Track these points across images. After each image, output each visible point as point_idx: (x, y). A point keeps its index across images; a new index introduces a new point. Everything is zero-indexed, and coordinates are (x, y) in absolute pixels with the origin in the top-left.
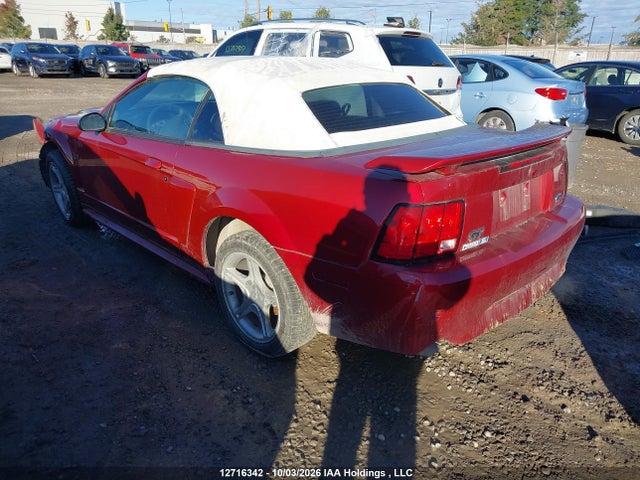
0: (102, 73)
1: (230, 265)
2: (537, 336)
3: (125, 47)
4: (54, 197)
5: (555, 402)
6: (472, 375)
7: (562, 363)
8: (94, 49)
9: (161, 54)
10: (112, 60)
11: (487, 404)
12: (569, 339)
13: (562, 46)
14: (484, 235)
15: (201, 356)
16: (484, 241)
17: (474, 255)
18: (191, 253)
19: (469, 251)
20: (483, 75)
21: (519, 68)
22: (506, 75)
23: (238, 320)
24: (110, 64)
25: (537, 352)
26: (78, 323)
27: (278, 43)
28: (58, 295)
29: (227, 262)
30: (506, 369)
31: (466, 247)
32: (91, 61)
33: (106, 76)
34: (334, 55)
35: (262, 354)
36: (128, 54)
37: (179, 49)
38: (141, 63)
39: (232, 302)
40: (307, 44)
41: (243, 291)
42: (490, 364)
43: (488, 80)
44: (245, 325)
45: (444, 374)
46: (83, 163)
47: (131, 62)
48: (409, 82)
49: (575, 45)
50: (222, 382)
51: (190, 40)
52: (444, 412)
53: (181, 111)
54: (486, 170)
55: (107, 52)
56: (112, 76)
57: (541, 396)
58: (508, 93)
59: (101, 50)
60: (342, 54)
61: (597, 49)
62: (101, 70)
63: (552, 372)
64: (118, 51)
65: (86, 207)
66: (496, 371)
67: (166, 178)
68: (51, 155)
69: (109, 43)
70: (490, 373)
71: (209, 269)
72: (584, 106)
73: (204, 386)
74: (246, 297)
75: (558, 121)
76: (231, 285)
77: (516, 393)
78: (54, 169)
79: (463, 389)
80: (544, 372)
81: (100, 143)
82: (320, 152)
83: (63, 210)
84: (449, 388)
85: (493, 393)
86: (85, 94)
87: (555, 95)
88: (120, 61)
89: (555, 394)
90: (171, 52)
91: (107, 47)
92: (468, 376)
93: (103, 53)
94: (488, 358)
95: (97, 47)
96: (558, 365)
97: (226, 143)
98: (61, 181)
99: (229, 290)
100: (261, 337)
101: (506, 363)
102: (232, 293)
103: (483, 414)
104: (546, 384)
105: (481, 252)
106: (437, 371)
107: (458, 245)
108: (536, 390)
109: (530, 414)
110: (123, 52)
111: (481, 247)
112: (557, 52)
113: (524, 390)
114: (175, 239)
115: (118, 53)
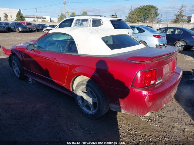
0: (17, 31)
1: (80, 91)
2: (171, 108)
3: (24, 23)
4: (13, 70)
5: (181, 127)
6: (155, 120)
7: (181, 116)
8: (14, 24)
9: (35, 25)
10: (20, 27)
11: (163, 129)
12: (180, 108)
13: (155, 23)
14: (161, 79)
15: (72, 119)
16: (161, 81)
17: (158, 85)
18: (66, 87)
19: (158, 84)
20: (137, 31)
21: (147, 29)
22: (144, 31)
23: (82, 107)
24: (20, 28)
25: (172, 113)
26: (30, 111)
27: (79, 22)
28: (21, 102)
29: (79, 89)
30: (165, 118)
31: (157, 83)
32: (13, 27)
33: (18, 32)
34: (97, 26)
35: (91, 117)
36: (25, 25)
37: (40, 23)
38: (29, 28)
39: (80, 102)
40: (88, 23)
41: (84, 98)
42: (160, 117)
43: (139, 33)
44: (85, 109)
45: (147, 121)
46: (25, 59)
47: (26, 28)
48: (128, 34)
49: (158, 22)
50: (81, 127)
51: (43, 21)
52: (150, 133)
53: (57, 43)
54: (162, 60)
55: (19, 25)
56: (20, 32)
57: (177, 126)
58: (145, 36)
59: (17, 24)
60: (99, 26)
61: (164, 24)
62: (17, 30)
63: (178, 118)
64: (22, 24)
65: (26, 73)
66: (162, 119)
67: (58, 64)
68: (13, 57)
69: (19, 22)
70: (160, 120)
71: (72, 91)
72: (166, 40)
73: (75, 129)
74: (85, 100)
75: (162, 44)
76: (80, 96)
77: (170, 126)
78: (14, 61)
79: (154, 125)
80: (176, 119)
81: (32, 54)
82: (111, 55)
83: (17, 74)
84: (150, 125)
85: (163, 126)
86: (13, 38)
87: (158, 37)
88: (23, 27)
89: (181, 125)
90: (38, 24)
91: (18, 23)
92: (155, 121)
93: (17, 25)
94: (159, 115)
95: (15, 23)
96: (179, 116)
97: (79, 53)
98: (16, 65)
99: (79, 98)
100: (91, 112)
101: (165, 117)
102: (80, 99)
103: (162, 133)
104: (178, 122)
105: (160, 84)
106: (145, 120)
107: (155, 82)
108: (175, 124)
109: (176, 131)
110: (24, 25)
111: (160, 82)
112: (153, 25)
113: (172, 125)
114: (61, 83)
115: (22, 25)
